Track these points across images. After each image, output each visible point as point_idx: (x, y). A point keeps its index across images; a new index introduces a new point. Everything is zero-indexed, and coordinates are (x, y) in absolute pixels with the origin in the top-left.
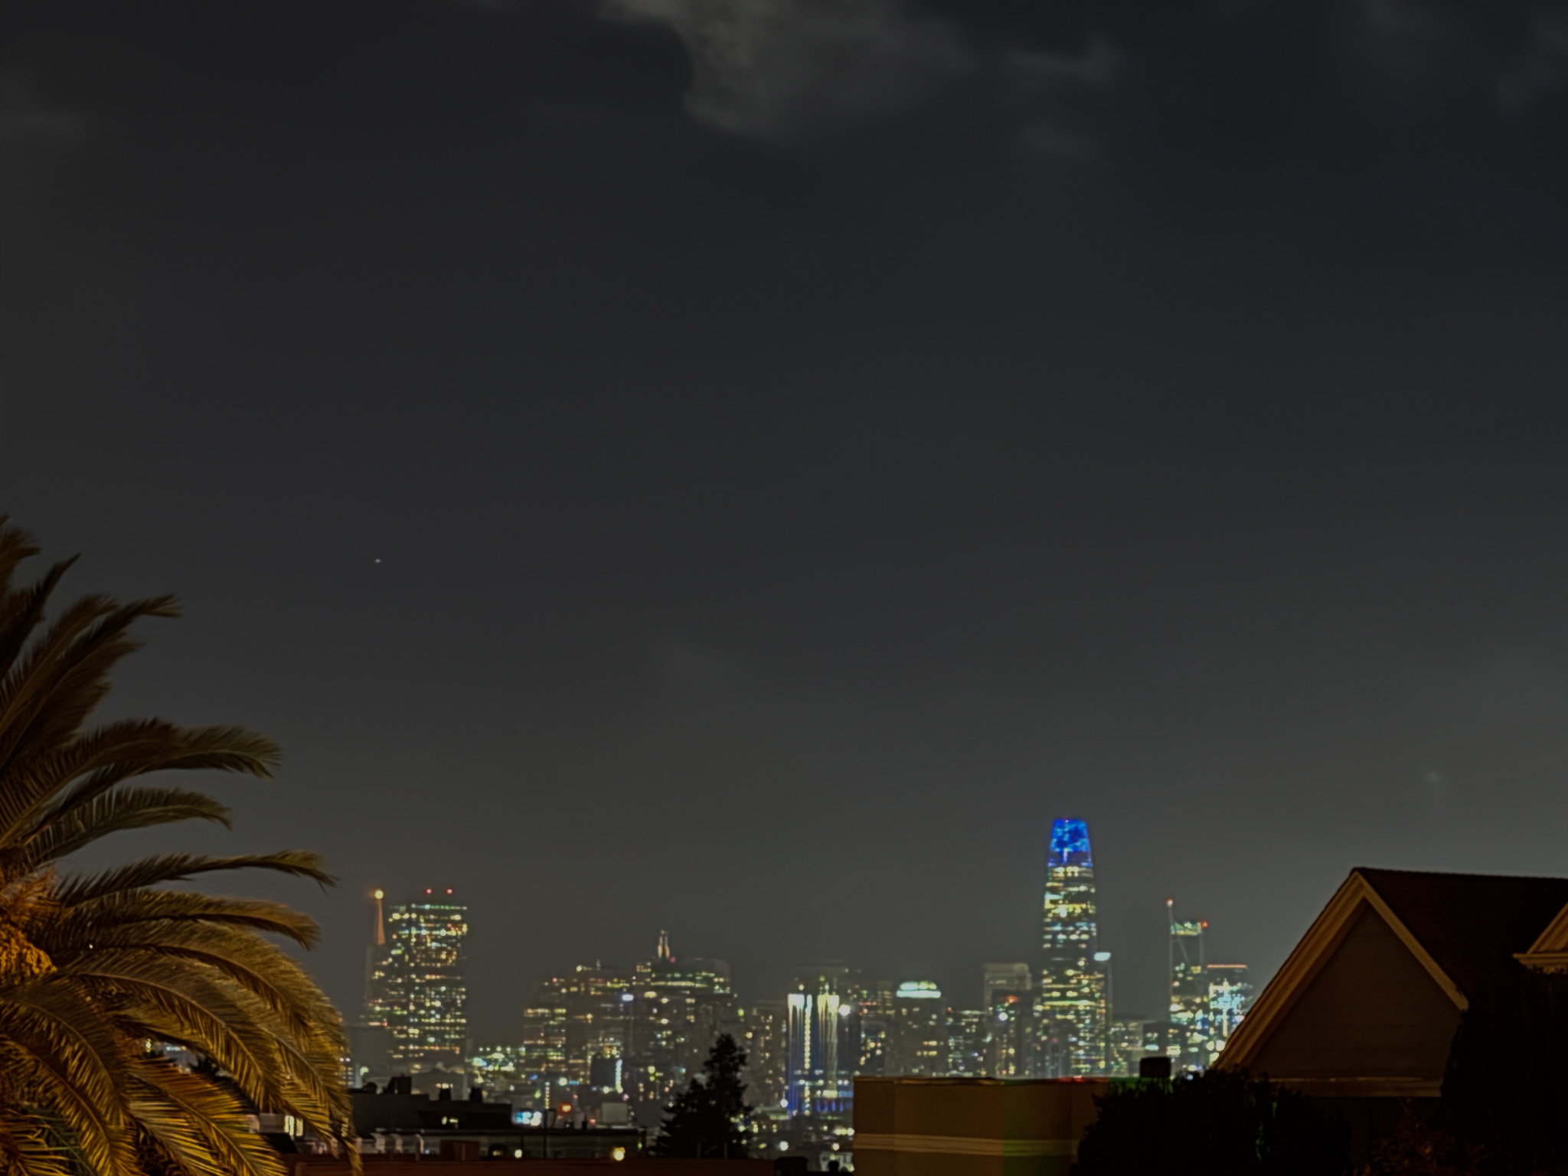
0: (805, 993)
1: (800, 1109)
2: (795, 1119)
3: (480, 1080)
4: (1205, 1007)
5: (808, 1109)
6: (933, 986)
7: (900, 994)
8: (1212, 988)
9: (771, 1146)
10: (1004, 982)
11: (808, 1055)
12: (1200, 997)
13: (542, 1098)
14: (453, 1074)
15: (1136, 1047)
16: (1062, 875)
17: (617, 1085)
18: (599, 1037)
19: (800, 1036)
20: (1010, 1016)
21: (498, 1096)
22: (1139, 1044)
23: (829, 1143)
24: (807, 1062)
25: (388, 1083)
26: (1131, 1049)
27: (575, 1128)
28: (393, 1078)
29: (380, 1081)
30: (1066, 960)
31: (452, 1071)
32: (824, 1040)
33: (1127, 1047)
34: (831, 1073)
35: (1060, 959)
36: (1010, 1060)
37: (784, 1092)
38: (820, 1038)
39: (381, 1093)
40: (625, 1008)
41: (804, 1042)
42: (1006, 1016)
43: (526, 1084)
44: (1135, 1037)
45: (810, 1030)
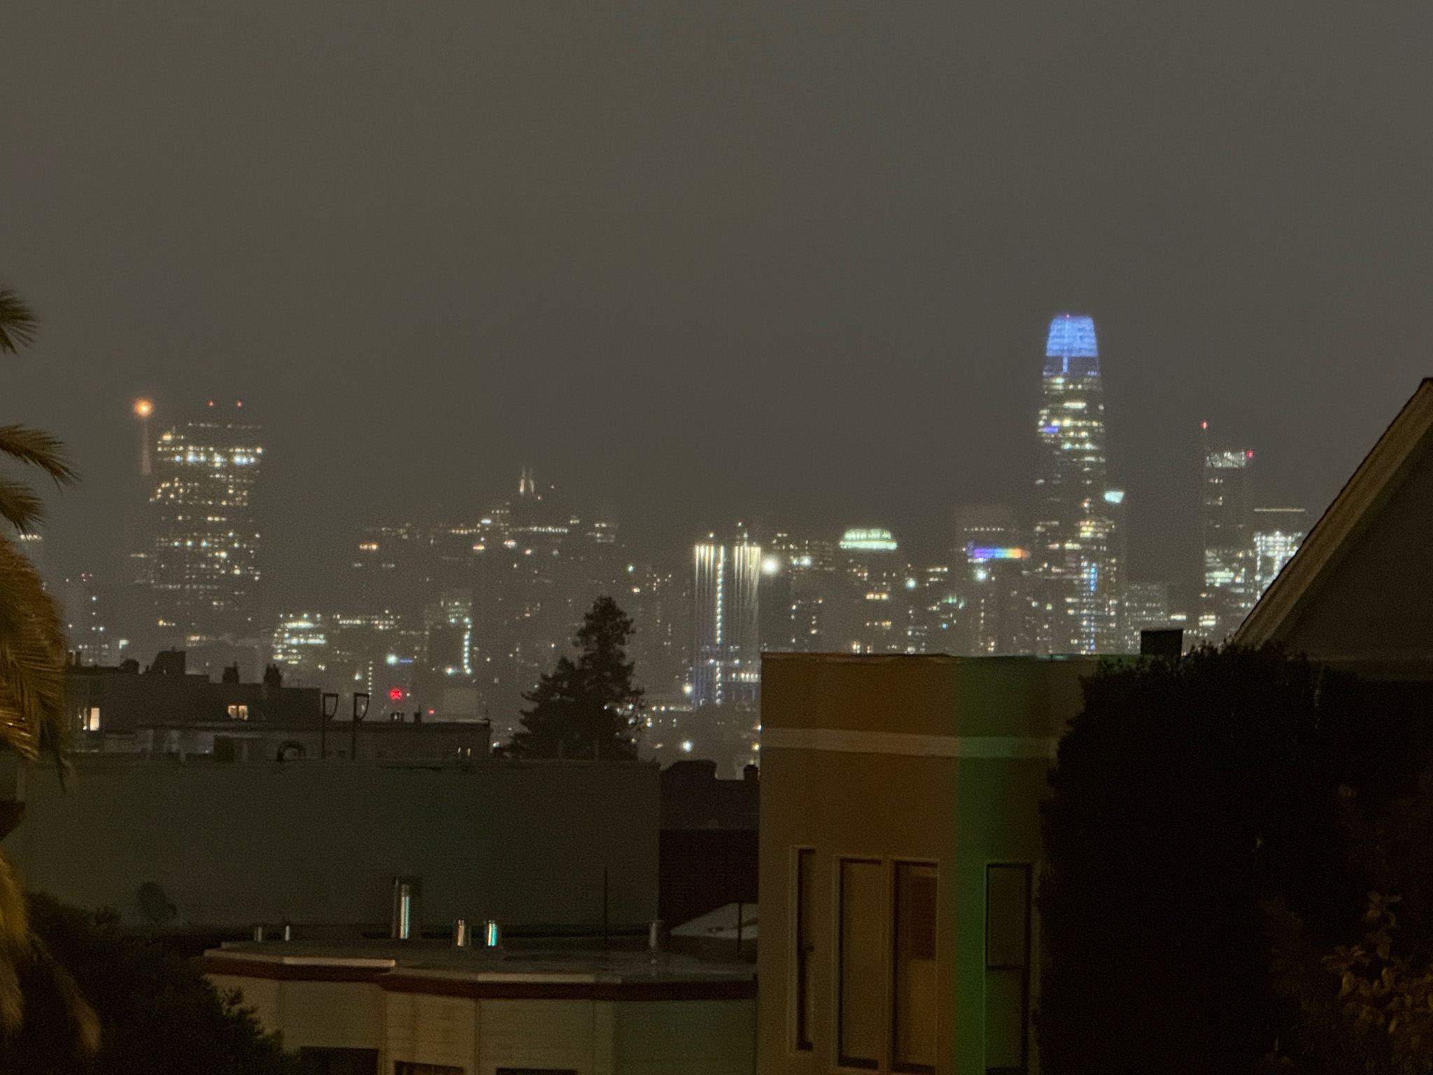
0: (717, 543)
1: (710, 697)
2: (701, 710)
3: (280, 657)
4: (1249, 563)
5: (720, 697)
6: (887, 535)
7: (844, 545)
8: (1259, 540)
9: (673, 747)
10: (982, 530)
11: (719, 625)
12: (1243, 551)
13: (364, 681)
14: (243, 648)
15: (1158, 617)
16: (1061, 387)
17: (464, 664)
18: (440, 601)
19: (709, 600)
20: (989, 575)
21: (303, 678)
22: (1162, 613)
23: (747, 742)
24: (718, 635)
25: (154, 660)
26: (1150, 619)
27: (406, 720)
28: (160, 653)
29: (143, 658)
30: (1065, 500)
31: (242, 644)
32: (740, 607)
33: (1146, 616)
34: (750, 650)
35: (1057, 500)
36: (990, 633)
37: (687, 675)
38: (736, 603)
39: (144, 673)
40: (474, 562)
41: (714, 608)
42: (985, 575)
43: (342, 662)
44: (1157, 604)
45: (723, 591)
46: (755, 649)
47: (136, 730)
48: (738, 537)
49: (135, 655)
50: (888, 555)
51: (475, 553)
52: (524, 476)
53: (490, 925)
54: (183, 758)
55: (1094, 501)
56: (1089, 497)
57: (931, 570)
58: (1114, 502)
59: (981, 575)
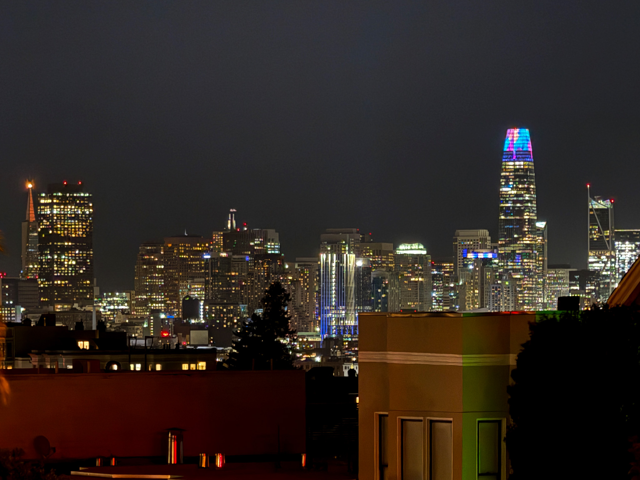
0: (332, 252)
1: (329, 333)
2: (325, 340)
5: (335, 333)
6: (421, 247)
7: (399, 252)
8: (618, 245)
10: (471, 243)
11: (334, 296)
12: (609, 252)
13: (149, 328)
14: (85, 311)
15: (564, 288)
16: (512, 167)
17: (201, 318)
18: (187, 285)
19: (328, 283)
20: (475, 267)
21: (117, 327)
22: (566, 285)
23: (349, 357)
24: (333, 301)
25: (39, 319)
26: (560, 289)
27: (171, 348)
28: (42, 315)
29: (33, 317)
30: (515, 227)
31: (85, 309)
32: (345, 286)
33: (558, 287)
34: (350, 308)
35: (511, 227)
36: (476, 298)
37: (318, 322)
38: (343, 284)
39: (34, 325)
40: (205, 264)
41: (331, 286)
42: (473, 267)
43: (137, 318)
44: (563, 281)
45: (335, 278)
46: (353, 308)
47: (31, 355)
48: (343, 249)
49: (29, 316)
50: (423, 257)
51: (205, 260)
52: (230, 219)
53: (219, 456)
54: (56, 371)
55: (530, 227)
56: (528, 225)
57: (445, 265)
58: (541, 228)
59: (471, 267)
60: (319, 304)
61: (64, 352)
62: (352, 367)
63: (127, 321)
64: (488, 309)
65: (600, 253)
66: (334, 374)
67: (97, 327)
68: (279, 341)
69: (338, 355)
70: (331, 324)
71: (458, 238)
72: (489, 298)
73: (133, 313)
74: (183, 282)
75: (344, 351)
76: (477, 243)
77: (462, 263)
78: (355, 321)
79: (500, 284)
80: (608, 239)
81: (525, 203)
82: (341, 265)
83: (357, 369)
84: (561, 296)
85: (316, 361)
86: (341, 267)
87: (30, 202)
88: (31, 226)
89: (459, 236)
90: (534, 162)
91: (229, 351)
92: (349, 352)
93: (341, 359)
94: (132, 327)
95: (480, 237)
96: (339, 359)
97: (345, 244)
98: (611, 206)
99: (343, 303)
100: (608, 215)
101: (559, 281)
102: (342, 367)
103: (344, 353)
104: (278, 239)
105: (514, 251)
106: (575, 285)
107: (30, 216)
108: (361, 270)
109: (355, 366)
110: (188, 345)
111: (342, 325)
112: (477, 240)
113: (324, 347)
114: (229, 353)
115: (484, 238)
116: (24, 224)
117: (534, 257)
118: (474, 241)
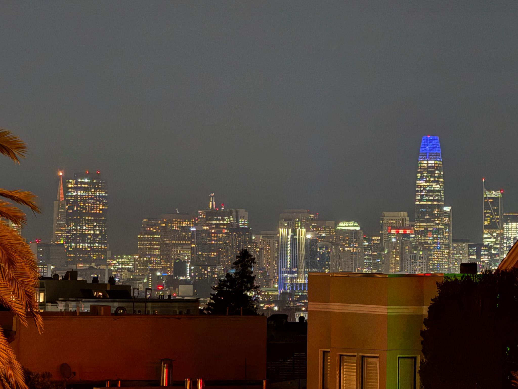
0: (288, 227)
1: (285, 289)
2: (282, 294)
5: (289, 289)
6: (356, 224)
7: (339, 228)
8: (505, 226)
10: (394, 222)
11: (289, 260)
12: (499, 230)
13: (148, 282)
14: (100, 269)
15: (464, 257)
16: (426, 165)
17: (187, 276)
18: (178, 250)
19: (285, 250)
20: (397, 240)
21: (124, 281)
22: (466, 255)
23: (300, 307)
24: (288, 264)
25: (65, 274)
26: (462, 258)
27: (165, 298)
28: (67, 272)
29: (61, 273)
30: (428, 210)
31: (100, 268)
32: (297, 253)
33: (460, 257)
34: (301, 270)
35: (424, 210)
36: (397, 263)
37: (276, 280)
38: (296, 251)
39: (61, 279)
40: (191, 235)
41: (287, 253)
42: (395, 240)
43: (139, 275)
44: (464, 252)
45: (290, 247)
46: (303, 270)
47: (58, 302)
48: (296, 225)
49: (57, 272)
50: (357, 232)
51: (192, 232)
52: (211, 201)
53: (200, 381)
54: (78, 314)
55: (439, 210)
56: (437, 209)
57: (374, 238)
58: (447, 211)
59: (394, 240)
60: (278, 266)
61: (83, 300)
62: (302, 315)
63: (132, 277)
64: (407, 272)
65: (492, 231)
66: (288, 320)
67: (109, 281)
68: (246, 295)
69: (291, 306)
70: (286, 281)
71: (384, 217)
72: (407, 264)
73: (136, 271)
74: (175, 249)
75: (296, 303)
76: (399, 222)
77: (387, 237)
78: (305, 279)
79: (415, 253)
80: (498, 221)
81: (435, 192)
82: (295, 237)
83: (305, 316)
84: (462, 262)
85: (274, 310)
86: (295, 238)
87: (60, 186)
88: (60, 204)
89: (385, 216)
90: (442, 161)
91: (208, 301)
92: (300, 304)
93: (293, 308)
94: (135, 282)
95: (401, 217)
96: (292, 308)
97: (298, 221)
98: (501, 196)
99: (296, 266)
100: (498, 202)
101: (460, 252)
102: (295, 314)
103: (296, 304)
104: (247, 217)
105: (426, 229)
106: (473, 255)
107: (60, 196)
108: (310, 241)
109: (304, 314)
110: (177, 296)
111: (295, 282)
112: (399, 220)
113: (281, 299)
114: (208, 303)
115: (404, 219)
116: (56, 203)
117: (442, 234)
118: (397, 221)
